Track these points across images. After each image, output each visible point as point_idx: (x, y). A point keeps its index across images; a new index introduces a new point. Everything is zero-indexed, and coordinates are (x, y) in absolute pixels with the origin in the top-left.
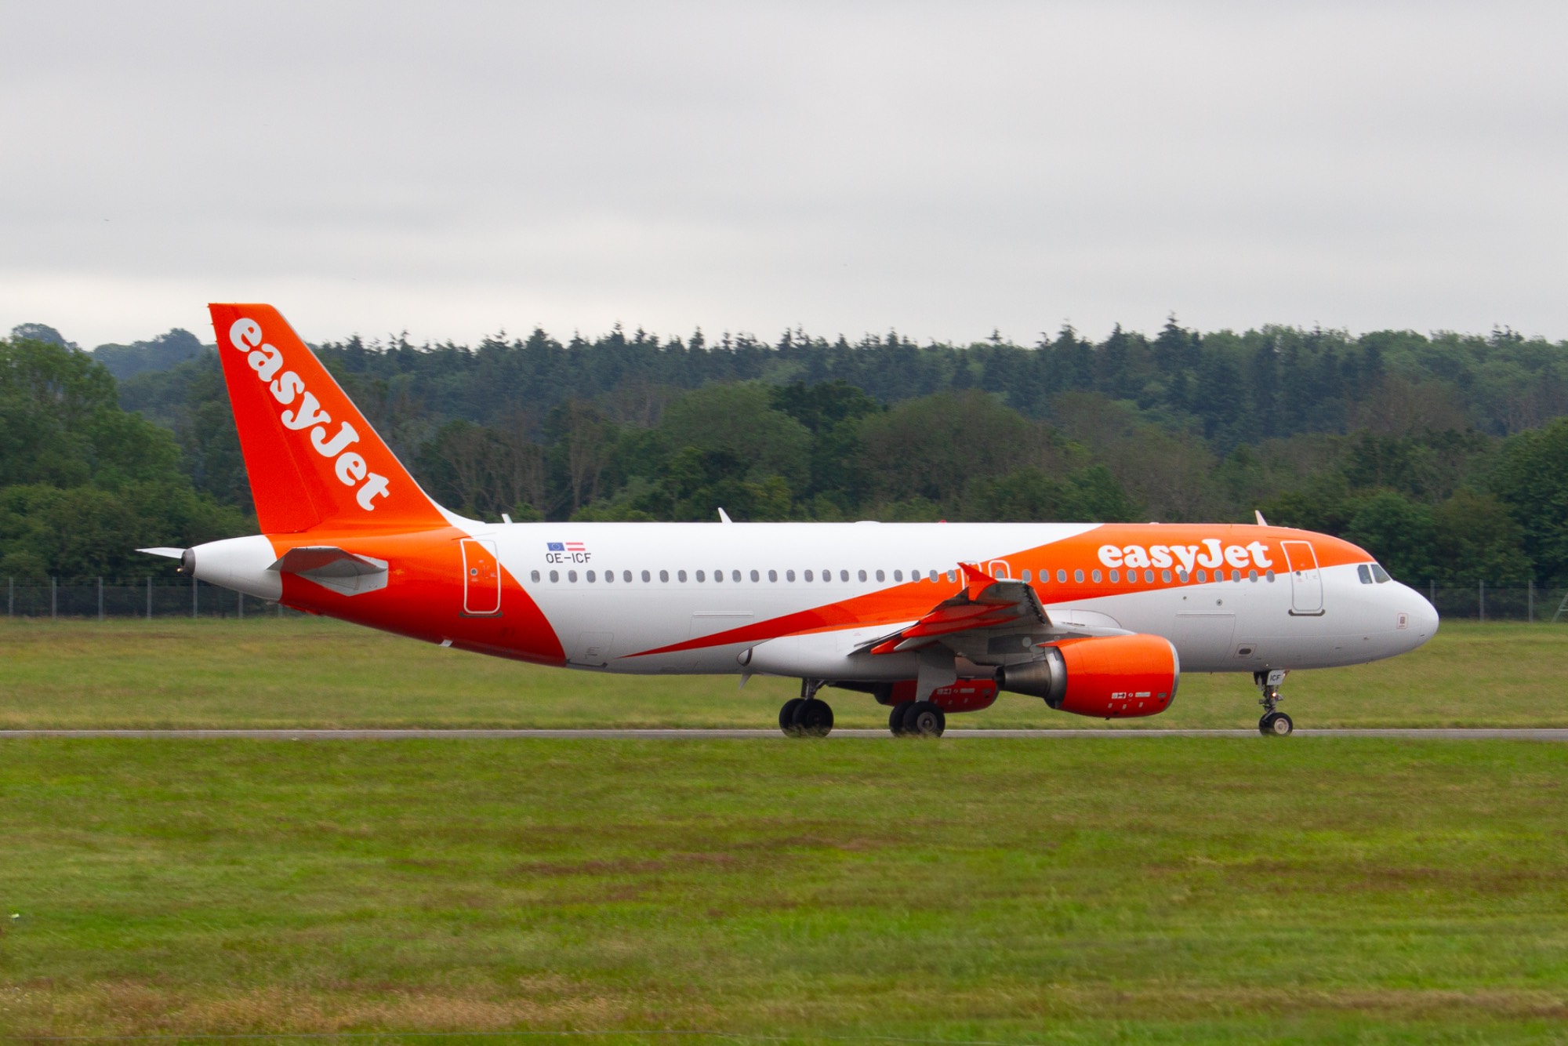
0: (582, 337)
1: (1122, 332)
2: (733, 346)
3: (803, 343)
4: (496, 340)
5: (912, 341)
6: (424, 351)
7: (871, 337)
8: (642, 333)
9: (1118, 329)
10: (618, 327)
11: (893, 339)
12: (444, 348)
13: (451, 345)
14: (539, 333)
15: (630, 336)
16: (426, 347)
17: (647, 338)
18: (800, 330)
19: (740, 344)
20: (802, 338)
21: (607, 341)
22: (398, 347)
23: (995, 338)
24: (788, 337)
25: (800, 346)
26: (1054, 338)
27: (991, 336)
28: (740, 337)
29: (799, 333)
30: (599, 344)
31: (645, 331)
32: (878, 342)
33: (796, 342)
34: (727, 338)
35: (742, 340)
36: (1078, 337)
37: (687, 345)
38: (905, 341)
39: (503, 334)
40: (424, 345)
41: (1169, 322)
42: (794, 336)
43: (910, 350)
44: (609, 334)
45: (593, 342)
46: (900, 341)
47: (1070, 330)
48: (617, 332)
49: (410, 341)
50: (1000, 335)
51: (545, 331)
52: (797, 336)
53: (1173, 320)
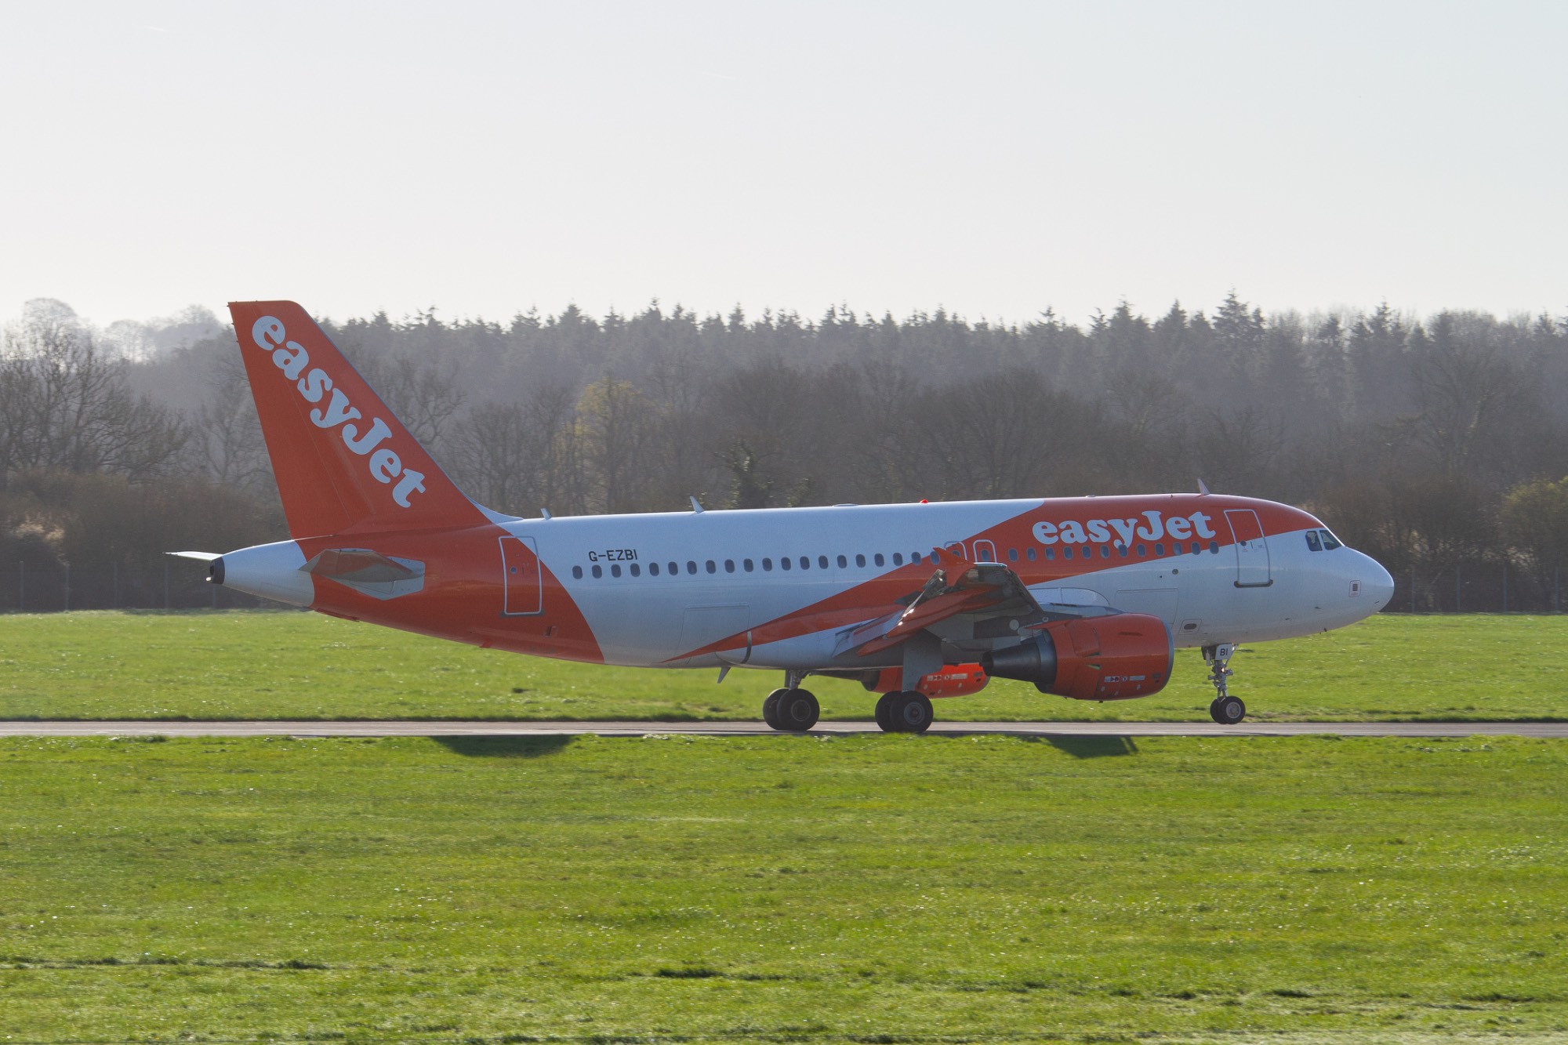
0: (617, 313)
1: (1180, 309)
2: (774, 322)
3: (847, 319)
4: (528, 316)
5: (960, 319)
6: (453, 327)
7: (918, 314)
8: (679, 309)
9: (1177, 305)
10: (654, 302)
11: (941, 315)
12: (473, 325)
13: (480, 321)
14: (573, 310)
15: (667, 313)
16: (456, 323)
17: (684, 314)
18: (845, 305)
19: (781, 321)
20: (846, 315)
21: (644, 317)
22: (425, 322)
23: (1049, 314)
24: (832, 313)
25: (843, 322)
26: (1110, 314)
27: (1045, 312)
28: (782, 313)
29: (843, 310)
30: (635, 321)
31: (682, 306)
32: (925, 318)
33: (841, 318)
34: (768, 313)
35: (783, 316)
36: (1134, 314)
37: (726, 321)
38: (955, 317)
39: (534, 309)
40: (453, 321)
41: (1228, 297)
42: (838, 312)
43: (959, 327)
44: (646, 310)
45: (629, 318)
46: (949, 318)
47: (1125, 307)
48: (654, 308)
49: (437, 317)
50: (1053, 312)
51: (578, 307)
52: (842, 312)
53: (1233, 296)
